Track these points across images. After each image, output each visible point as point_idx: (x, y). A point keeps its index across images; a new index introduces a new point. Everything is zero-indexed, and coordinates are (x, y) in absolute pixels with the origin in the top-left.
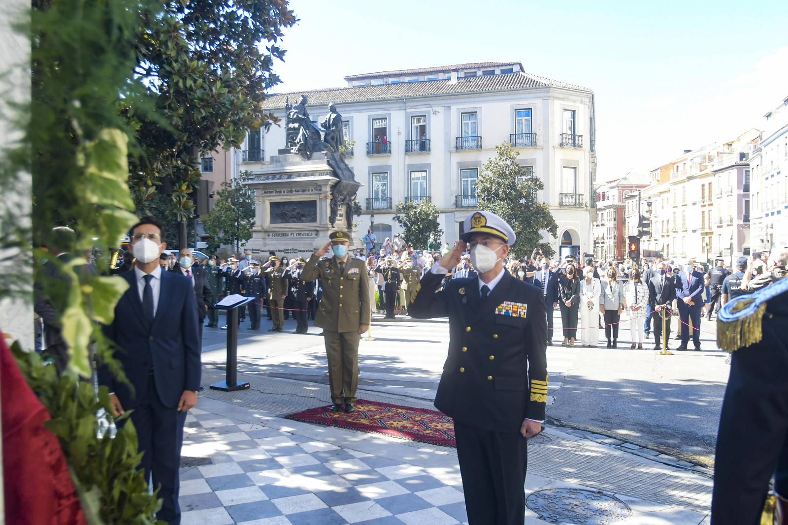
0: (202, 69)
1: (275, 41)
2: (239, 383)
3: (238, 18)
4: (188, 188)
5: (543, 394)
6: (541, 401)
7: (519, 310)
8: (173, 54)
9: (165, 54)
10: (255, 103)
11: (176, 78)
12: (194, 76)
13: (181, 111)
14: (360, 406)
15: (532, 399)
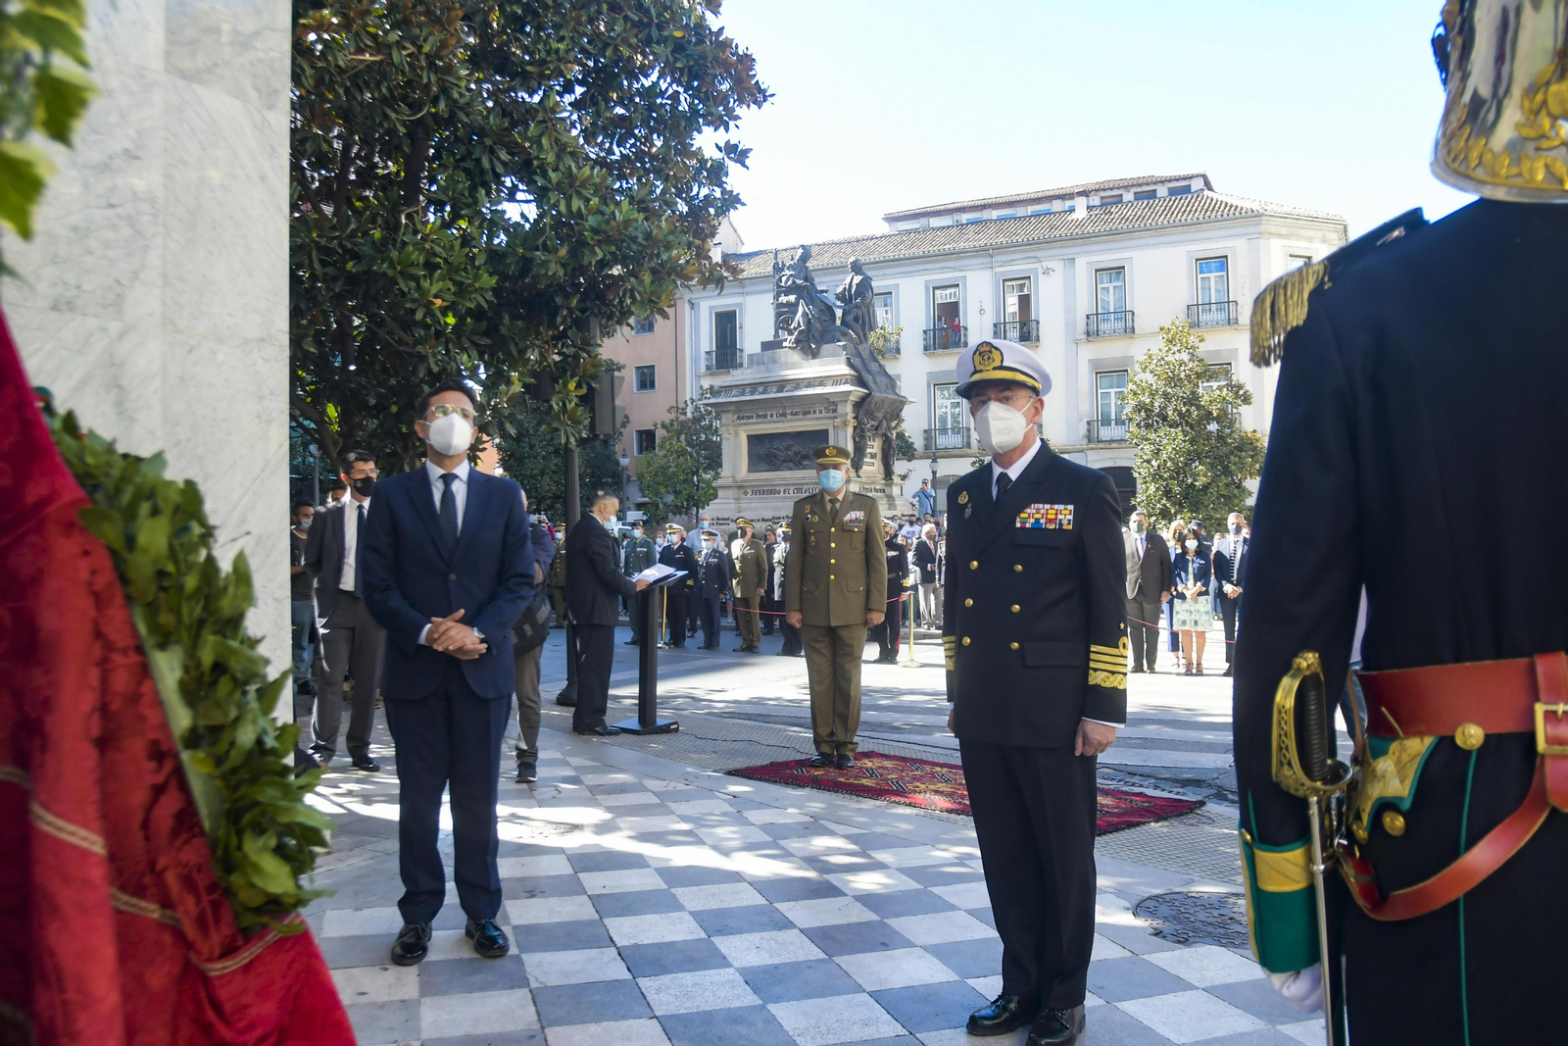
0: (598, 180)
1: (727, 130)
2: (660, 722)
3: (662, 94)
4: (579, 386)
5: (1113, 673)
6: (1108, 684)
7: (1060, 517)
8: (551, 158)
9: (537, 158)
10: (697, 242)
11: (553, 197)
12: (585, 193)
13: (563, 252)
14: (867, 761)
15: (1091, 681)
